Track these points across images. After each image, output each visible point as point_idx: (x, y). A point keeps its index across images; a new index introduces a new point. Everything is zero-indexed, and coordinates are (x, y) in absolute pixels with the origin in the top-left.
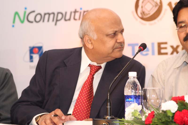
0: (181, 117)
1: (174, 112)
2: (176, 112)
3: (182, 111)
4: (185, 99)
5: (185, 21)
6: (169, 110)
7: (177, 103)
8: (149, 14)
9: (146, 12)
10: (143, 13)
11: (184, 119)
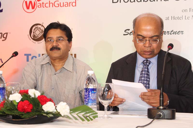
0: (22, 106)
1: (18, 102)
2: (19, 102)
3: (24, 101)
4: (29, 92)
5: (53, 37)
6: (15, 100)
7: (22, 95)
8: (38, 37)
9: (36, 36)
10: (34, 36)
11: (25, 107)
